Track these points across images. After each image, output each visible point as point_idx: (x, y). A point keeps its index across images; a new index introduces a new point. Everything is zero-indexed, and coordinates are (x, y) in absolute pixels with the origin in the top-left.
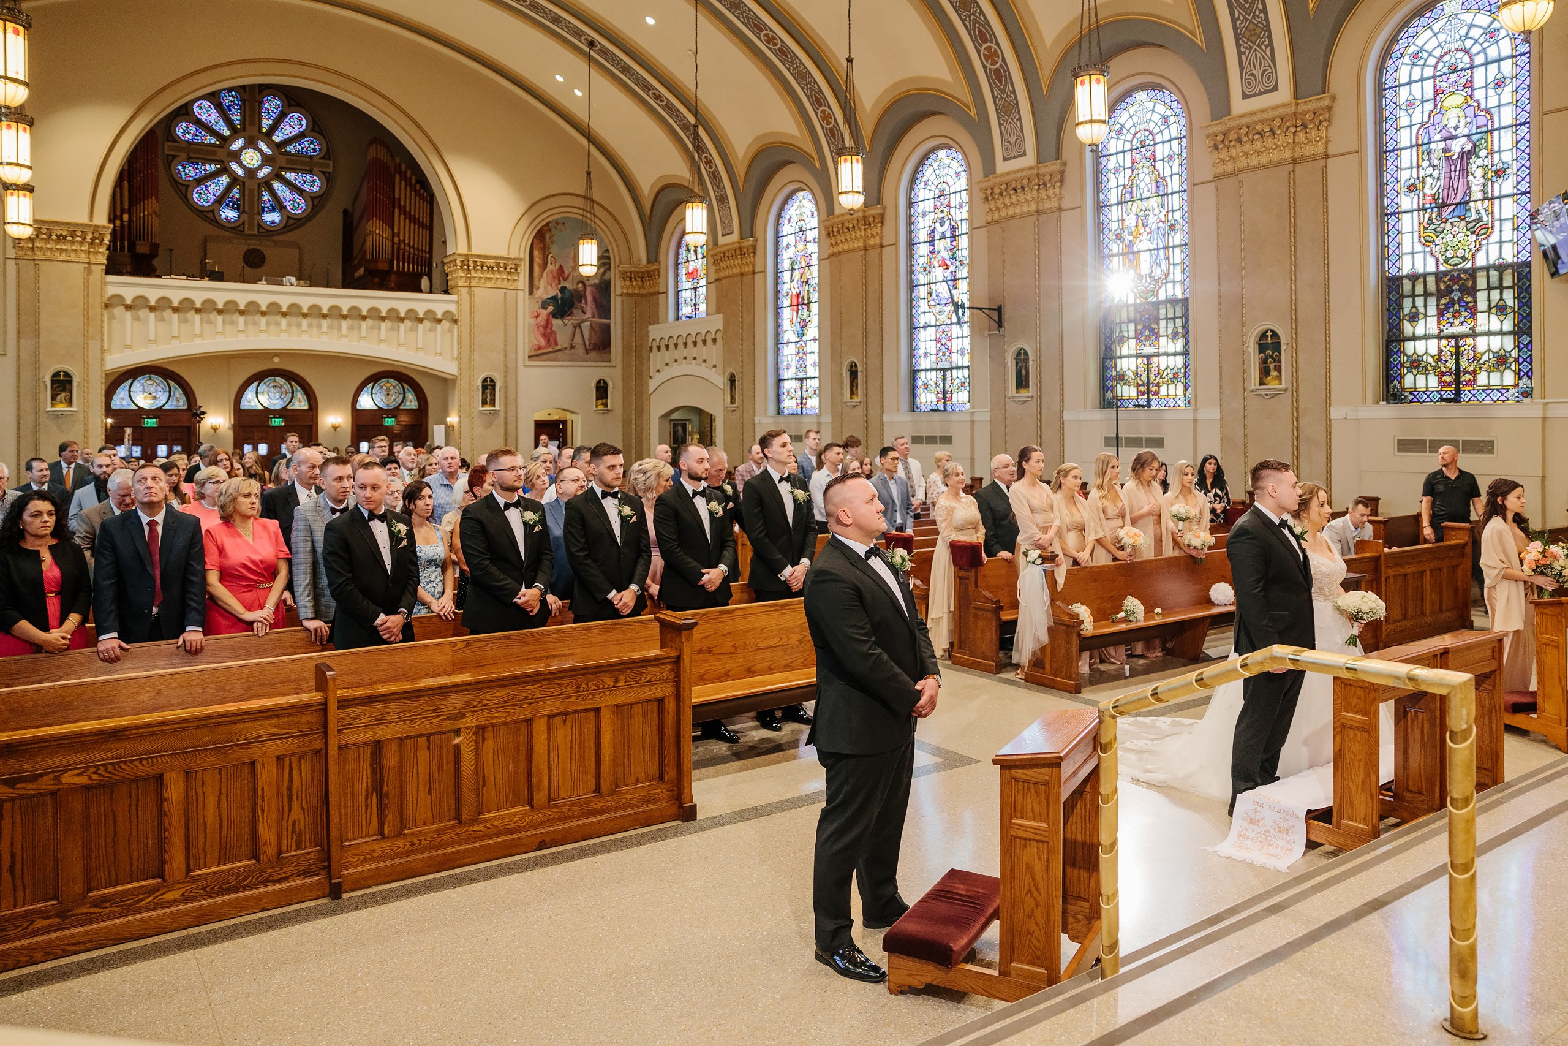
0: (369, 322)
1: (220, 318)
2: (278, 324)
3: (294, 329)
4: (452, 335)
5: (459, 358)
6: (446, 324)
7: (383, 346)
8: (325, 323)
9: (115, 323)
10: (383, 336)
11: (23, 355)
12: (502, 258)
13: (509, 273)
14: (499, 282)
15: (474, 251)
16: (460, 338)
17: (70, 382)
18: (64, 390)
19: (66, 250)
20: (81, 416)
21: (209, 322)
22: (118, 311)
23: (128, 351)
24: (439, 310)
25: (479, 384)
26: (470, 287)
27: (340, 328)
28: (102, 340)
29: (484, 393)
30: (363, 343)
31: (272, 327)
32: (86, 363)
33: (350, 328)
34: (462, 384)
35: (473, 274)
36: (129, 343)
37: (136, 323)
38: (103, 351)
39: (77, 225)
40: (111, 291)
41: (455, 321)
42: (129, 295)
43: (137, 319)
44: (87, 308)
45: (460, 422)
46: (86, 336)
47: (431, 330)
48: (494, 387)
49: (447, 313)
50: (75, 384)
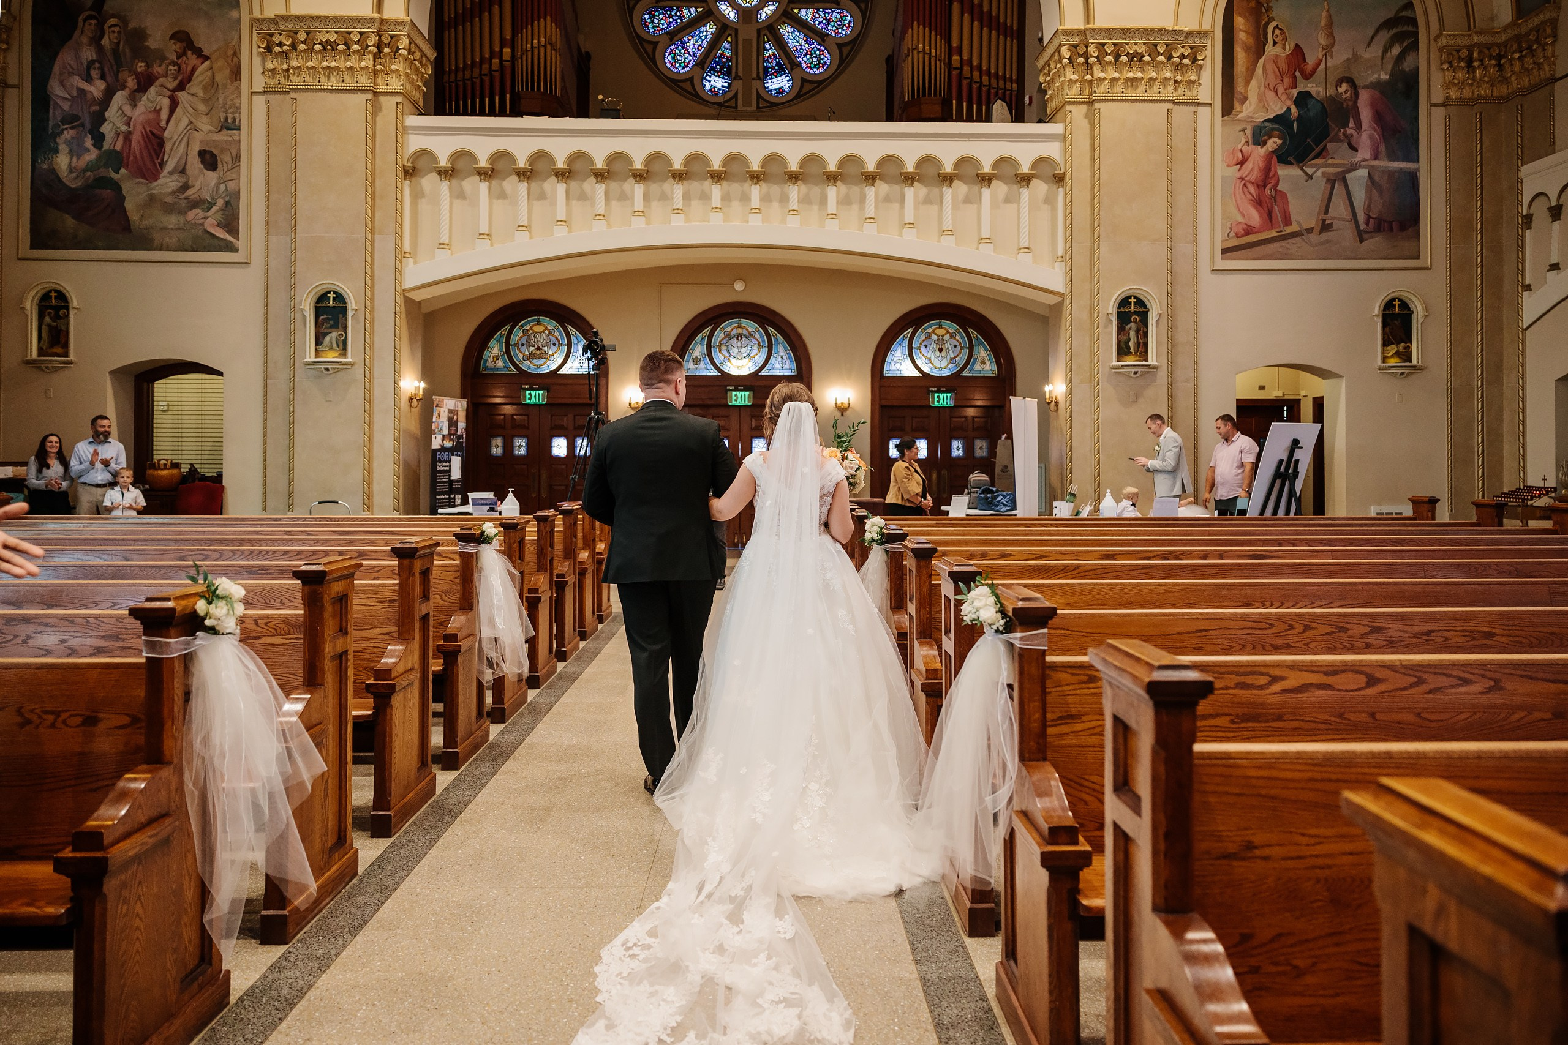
0: (882, 187)
1: (600, 188)
2: (705, 197)
3: (736, 205)
4: (1054, 209)
5: (1067, 258)
6: (1040, 187)
7: (909, 235)
8: (794, 192)
9: (423, 204)
10: (909, 216)
11: (273, 264)
12: (1161, 32)
13: (1178, 67)
14: (1156, 86)
15: (1100, 22)
16: (1069, 213)
17: (344, 310)
18: (335, 326)
19: (337, 68)
20: (358, 372)
21: (583, 197)
22: (429, 182)
23: (442, 255)
24: (1025, 155)
25: (1112, 308)
26: (1090, 103)
27: (823, 201)
28: (398, 235)
29: (1121, 329)
30: (870, 229)
31: (695, 204)
32: (370, 279)
33: (845, 202)
34: (1076, 312)
35: (1097, 72)
36: (445, 239)
37: (458, 203)
38: (400, 255)
39: (351, 20)
40: (415, 143)
41: (1059, 179)
42: (443, 148)
43: (461, 195)
44: (372, 177)
45: (1070, 392)
46: (371, 228)
47: (1007, 200)
48: (1144, 316)
49: (1041, 162)
50: (350, 314)
